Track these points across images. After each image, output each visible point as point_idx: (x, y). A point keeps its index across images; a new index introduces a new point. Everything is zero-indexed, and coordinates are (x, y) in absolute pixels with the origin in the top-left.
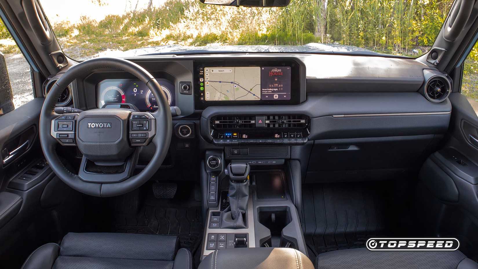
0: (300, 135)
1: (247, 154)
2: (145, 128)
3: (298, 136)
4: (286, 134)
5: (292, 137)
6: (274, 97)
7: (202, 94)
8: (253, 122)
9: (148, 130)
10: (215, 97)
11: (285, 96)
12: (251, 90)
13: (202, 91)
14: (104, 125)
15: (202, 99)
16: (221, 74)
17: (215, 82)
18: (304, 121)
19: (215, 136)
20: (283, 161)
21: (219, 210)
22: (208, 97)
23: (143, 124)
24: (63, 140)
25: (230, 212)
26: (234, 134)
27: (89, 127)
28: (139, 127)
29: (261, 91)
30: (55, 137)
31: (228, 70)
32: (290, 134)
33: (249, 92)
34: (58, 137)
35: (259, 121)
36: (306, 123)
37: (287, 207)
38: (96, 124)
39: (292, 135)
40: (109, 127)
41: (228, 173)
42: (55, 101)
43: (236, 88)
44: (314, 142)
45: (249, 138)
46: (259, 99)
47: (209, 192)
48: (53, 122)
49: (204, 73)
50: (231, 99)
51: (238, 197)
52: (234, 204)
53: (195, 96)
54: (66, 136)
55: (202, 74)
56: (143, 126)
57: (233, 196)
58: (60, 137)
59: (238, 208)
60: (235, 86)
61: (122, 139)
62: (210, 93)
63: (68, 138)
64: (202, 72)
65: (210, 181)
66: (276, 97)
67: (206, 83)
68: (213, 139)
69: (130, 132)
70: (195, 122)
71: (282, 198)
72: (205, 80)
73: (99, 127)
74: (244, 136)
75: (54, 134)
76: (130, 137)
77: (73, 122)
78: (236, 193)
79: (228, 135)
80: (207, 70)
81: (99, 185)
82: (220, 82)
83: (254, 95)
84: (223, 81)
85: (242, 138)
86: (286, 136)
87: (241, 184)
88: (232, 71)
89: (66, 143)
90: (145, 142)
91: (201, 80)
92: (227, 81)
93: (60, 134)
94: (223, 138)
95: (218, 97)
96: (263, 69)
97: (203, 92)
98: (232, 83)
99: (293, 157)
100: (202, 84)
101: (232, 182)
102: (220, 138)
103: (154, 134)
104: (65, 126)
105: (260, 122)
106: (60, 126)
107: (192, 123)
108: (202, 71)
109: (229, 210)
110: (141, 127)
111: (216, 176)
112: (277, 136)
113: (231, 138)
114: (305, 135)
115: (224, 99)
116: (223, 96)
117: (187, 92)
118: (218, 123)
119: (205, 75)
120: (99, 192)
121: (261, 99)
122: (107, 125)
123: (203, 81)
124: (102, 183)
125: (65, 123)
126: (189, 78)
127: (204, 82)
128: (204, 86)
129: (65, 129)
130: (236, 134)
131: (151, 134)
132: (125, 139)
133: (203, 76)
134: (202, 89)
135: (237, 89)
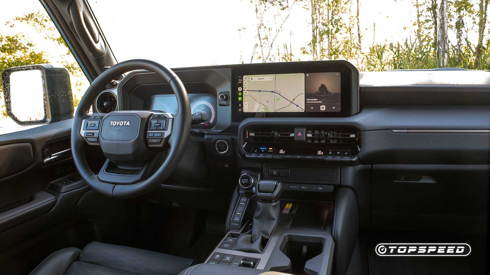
0: (349, 152)
1: (289, 176)
2: (162, 128)
3: (346, 154)
4: (331, 151)
5: (338, 155)
6: (321, 109)
7: (240, 105)
8: (292, 135)
9: (164, 129)
10: (254, 108)
11: (333, 108)
12: (294, 100)
13: (240, 101)
14: (124, 123)
15: (240, 110)
16: (261, 82)
17: (254, 91)
18: (354, 135)
19: (248, 149)
20: (332, 188)
21: (239, 233)
22: (246, 109)
23: (160, 124)
24: (89, 139)
25: (251, 235)
26: (270, 149)
27: (111, 125)
28: (157, 126)
29: (306, 101)
30: (83, 136)
31: (268, 78)
32: (336, 150)
33: (292, 102)
34: (86, 136)
35: (298, 134)
36: (356, 138)
37: (322, 238)
38: (117, 122)
39: (338, 152)
40: (128, 126)
41: (256, 190)
42: (89, 102)
43: (277, 98)
44: (372, 166)
45: (286, 153)
46: (304, 111)
47: (235, 213)
48: (84, 121)
49: (242, 81)
50: (271, 110)
51: (263, 219)
52: (257, 226)
53: (232, 107)
54: (92, 134)
55: (241, 82)
56: (160, 126)
57: (258, 218)
58: (87, 135)
59: (261, 232)
60: (276, 96)
61: (138, 137)
62: (248, 104)
63: (94, 137)
64: (241, 81)
65: (239, 202)
66: (323, 108)
67: (244, 92)
68: (245, 153)
69: (148, 132)
70: (233, 137)
71: (322, 229)
72: (244, 89)
73: (119, 125)
74: (281, 152)
75: (83, 133)
76: (147, 137)
77: (100, 121)
78: (261, 214)
79: (263, 149)
80: (246, 78)
81: (113, 185)
82: (260, 91)
83: (297, 106)
84: (263, 90)
85: (278, 153)
86: (330, 153)
87: (268, 204)
88: (272, 78)
89: (91, 141)
90: (160, 142)
91: (240, 89)
92: (267, 91)
93: (87, 133)
94: (257, 152)
95: (257, 108)
96: (308, 75)
97: (242, 102)
98: (272, 92)
99: (343, 184)
100: (240, 94)
101: (259, 201)
102: (254, 152)
103: (169, 134)
104: (93, 125)
105: (300, 134)
106: (88, 125)
107: (229, 138)
108: (240, 79)
109: (251, 233)
110: (158, 126)
111: (247, 197)
112: (320, 153)
113: (266, 152)
114: (355, 153)
115: (264, 111)
116: (263, 107)
117: (224, 102)
118: (252, 134)
119: (244, 83)
120: (111, 193)
121: (305, 111)
122: (126, 123)
123: (241, 90)
124: (115, 184)
125: (93, 122)
126: (227, 88)
127: (242, 92)
128: (242, 96)
129: (92, 128)
130: (272, 149)
131: (167, 133)
132: (142, 138)
133: (241, 85)
134: (240, 99)
135: (279, 99)
